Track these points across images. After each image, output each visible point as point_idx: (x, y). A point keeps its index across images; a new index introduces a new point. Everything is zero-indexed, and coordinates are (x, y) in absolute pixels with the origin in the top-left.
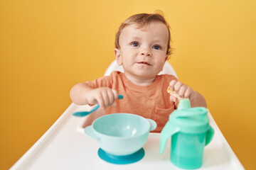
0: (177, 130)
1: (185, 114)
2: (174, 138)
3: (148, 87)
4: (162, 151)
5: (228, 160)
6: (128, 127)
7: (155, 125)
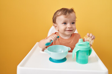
0: (79, 50)
1: (81, 44)
2: (77, 52)
3: (68, 39)
4: (73, 58)
5: (97, 60)
6: (60, 50)
7: (70, 49)
